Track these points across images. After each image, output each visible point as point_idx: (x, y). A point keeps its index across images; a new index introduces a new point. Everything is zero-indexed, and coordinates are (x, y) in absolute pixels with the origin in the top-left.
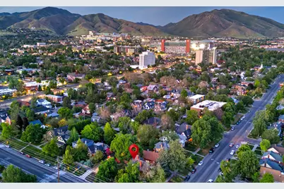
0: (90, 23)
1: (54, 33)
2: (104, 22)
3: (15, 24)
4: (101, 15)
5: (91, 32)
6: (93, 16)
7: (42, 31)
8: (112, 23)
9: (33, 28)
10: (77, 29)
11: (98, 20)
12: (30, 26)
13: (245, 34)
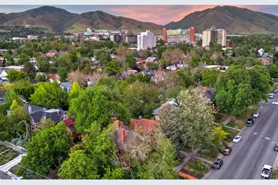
0: (89, 20)
1: (50, 30)
2: (103, 19)
3: (9, 22)
4: (100, 13)
5: (88, 29)
6: (91, 13)
7: (37, 28)
8: (111, 20)
9: (27, 26)
10: (74, 26)
11: (96, 17)
12: (25, 23)
13: (249, 30)
